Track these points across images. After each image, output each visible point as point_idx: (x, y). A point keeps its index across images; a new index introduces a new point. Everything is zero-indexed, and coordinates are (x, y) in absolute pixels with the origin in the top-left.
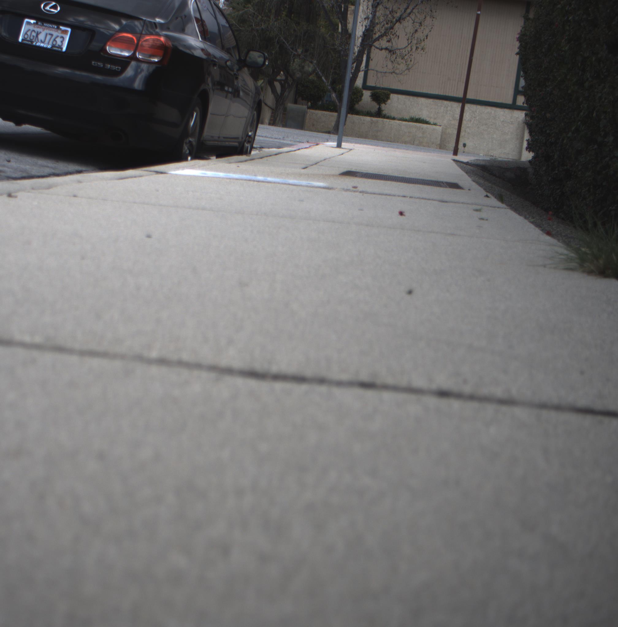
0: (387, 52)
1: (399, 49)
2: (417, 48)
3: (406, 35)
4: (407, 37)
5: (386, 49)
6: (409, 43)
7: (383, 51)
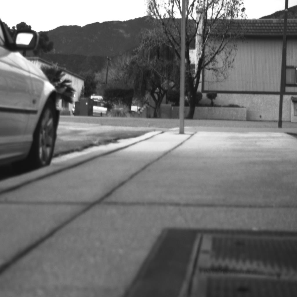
0: (213, 70)
1: (219, 68)
2: (229, 67)
3: (222, 60)
4: (223, 61)
5: (212, 69)
6: (224, 64)
7: (211, 70)
